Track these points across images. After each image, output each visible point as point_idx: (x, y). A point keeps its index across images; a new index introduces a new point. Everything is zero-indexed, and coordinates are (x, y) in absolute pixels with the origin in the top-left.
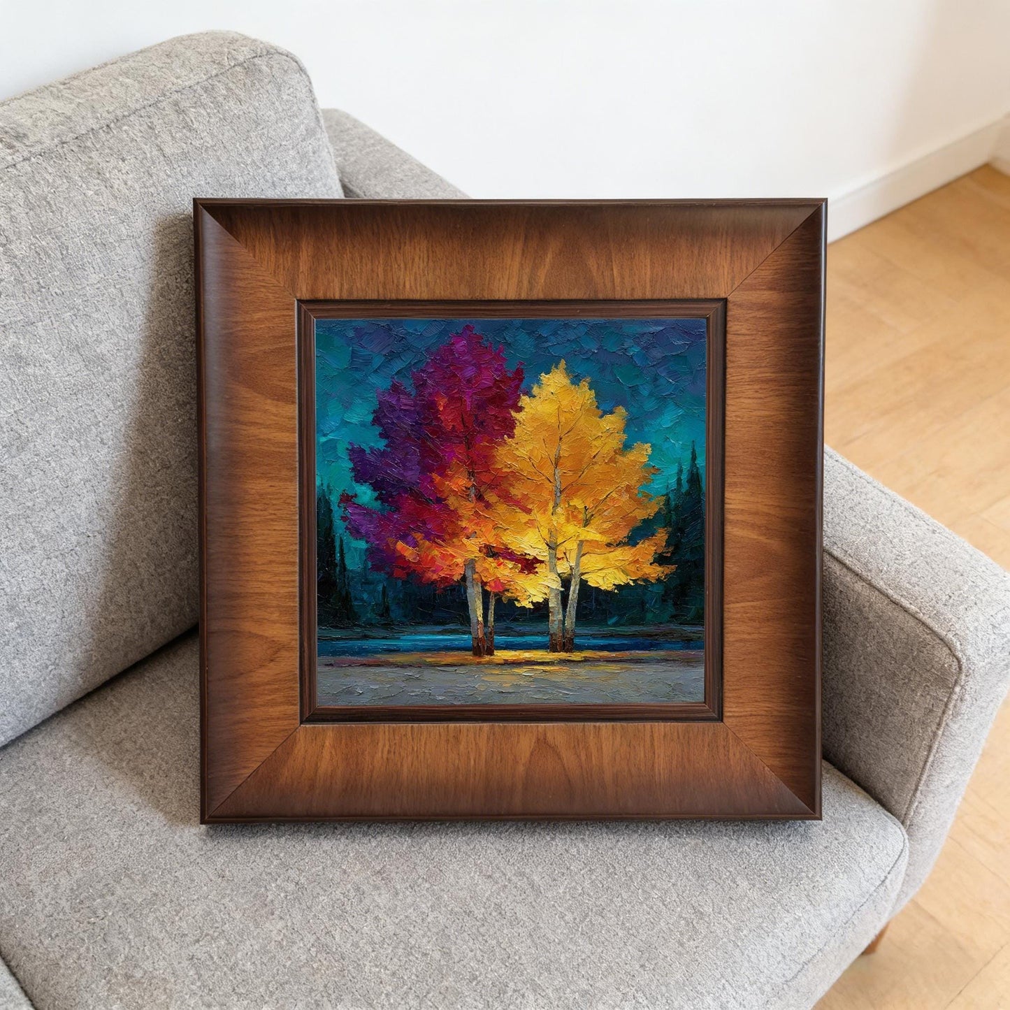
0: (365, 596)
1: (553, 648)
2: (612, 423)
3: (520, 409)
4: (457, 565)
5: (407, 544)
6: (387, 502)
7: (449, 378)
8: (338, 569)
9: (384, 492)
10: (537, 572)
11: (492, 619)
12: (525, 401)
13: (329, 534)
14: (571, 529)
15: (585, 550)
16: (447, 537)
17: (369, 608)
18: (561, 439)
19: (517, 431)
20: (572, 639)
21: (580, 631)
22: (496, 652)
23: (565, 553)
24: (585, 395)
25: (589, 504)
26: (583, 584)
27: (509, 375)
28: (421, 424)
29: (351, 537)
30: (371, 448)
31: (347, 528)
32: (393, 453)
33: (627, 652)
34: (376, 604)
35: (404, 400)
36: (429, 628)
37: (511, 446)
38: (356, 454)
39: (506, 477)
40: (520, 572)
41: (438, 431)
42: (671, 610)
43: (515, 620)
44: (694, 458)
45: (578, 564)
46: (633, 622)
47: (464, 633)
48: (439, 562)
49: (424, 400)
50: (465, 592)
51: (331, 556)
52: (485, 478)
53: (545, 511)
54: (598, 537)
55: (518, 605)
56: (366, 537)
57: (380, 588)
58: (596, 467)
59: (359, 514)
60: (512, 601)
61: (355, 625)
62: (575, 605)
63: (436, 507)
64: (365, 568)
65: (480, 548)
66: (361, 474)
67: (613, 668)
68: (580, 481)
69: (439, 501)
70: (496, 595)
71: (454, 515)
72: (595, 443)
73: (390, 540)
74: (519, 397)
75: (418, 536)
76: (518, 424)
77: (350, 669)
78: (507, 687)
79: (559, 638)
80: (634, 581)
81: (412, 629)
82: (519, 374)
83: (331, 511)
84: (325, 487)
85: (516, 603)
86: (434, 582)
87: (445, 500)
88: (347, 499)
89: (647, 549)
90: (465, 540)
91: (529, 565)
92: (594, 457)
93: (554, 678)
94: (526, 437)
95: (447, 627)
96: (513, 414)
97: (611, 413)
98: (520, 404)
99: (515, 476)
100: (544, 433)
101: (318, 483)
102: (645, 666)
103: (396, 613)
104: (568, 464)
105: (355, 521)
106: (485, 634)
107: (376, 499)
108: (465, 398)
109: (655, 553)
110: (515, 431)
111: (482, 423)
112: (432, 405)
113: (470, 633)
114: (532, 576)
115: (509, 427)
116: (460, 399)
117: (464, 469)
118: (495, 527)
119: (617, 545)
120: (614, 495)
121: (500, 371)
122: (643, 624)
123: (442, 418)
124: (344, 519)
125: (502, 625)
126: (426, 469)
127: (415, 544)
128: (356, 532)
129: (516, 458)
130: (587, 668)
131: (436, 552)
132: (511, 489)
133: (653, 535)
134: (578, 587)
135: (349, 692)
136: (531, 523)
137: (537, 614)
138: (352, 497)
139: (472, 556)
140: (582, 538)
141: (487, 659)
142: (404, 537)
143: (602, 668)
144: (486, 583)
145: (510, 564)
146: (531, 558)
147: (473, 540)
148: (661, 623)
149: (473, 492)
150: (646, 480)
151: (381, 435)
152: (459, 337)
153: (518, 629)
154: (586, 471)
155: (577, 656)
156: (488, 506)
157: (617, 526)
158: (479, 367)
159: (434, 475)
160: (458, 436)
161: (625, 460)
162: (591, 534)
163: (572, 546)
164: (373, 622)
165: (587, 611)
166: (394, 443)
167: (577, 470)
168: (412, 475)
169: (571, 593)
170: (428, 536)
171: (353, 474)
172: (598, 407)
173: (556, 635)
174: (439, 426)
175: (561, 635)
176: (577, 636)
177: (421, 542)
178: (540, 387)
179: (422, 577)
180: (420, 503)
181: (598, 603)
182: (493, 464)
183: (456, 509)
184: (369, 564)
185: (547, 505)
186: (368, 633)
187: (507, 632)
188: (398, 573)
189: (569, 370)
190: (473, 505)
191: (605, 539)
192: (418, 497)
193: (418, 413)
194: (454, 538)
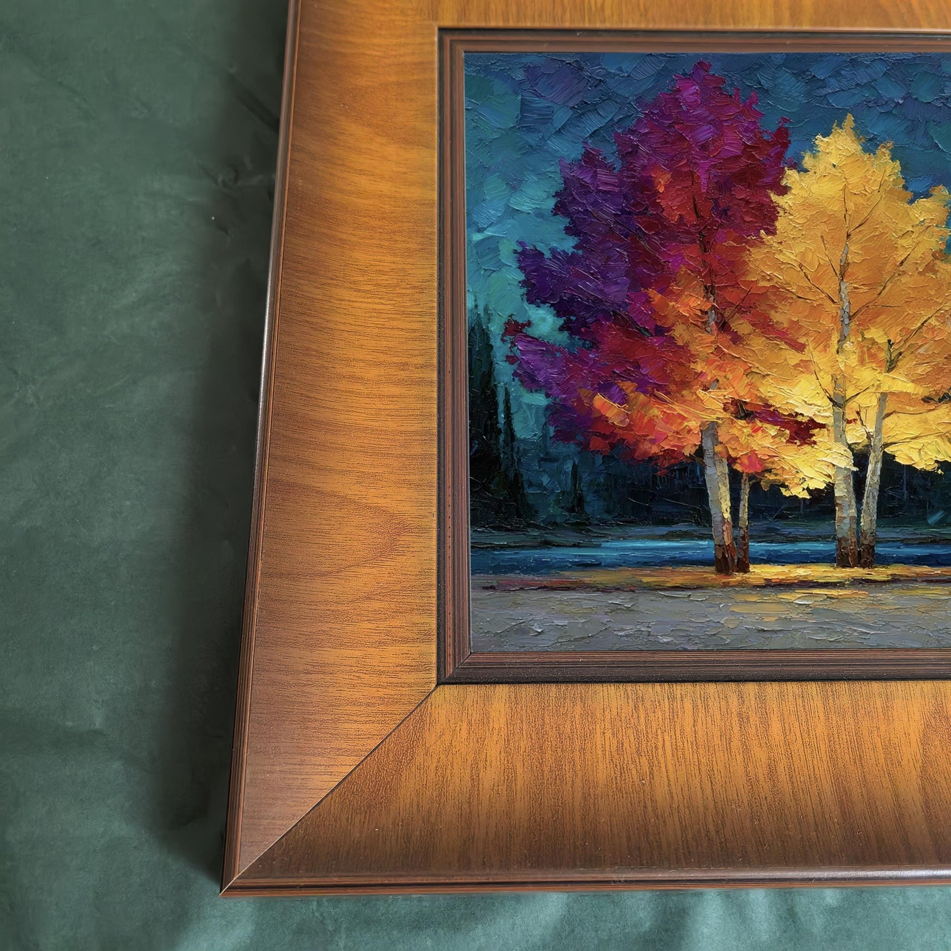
0: (545, 480)
1: (842, 561)
2: (929, 211)
3: (784, 191)
4: (689, 431)
5: (610, 398)
6: (579, 333)
7: (673, 143)
8: (502, 437)
9: (573, 318)
10: (815, 443)
11: (746, 516)
12: (791, 177)
13: (489, 382)
14: (867, 375)
15: (889, 407)
16: (673, 387)
17: (552, 498)
18: (848, 236)
19: (780, 224)
20: (873, 547)
21: (882, 534)
22: (752, 568)
23: (858, 413)
24: (885, 168)
25: (896, 338)
26: (888, 460)
27: (766, 137)
28: (630, 213)
29: (521, 389)
30: (553, 251)
31: (515, 374)
32: (587, 258)
34: (563, 493)
35: (603, 176)
36: (646, 530)
37: (771, 246)
38: (529, 259)
39: (764, 295)
40: (788, 441)
41: (658, 224)
43: (782, 517)
45: (878, 430)
47: (702, 537)
48: (660, 427)
49: (634, 177)
50: (703, 474)
51: (491, 418)
52: (732, 296)
53: (826, 347)
54: (909, 387)
55: (785, 493)
56: (545, 387)
57: (569, 467)
58: (904, 279)
59: (535, 353)
60: (776, 487)
61: (529, 525)
62: (876, 494)
63: (655, 341)
64: (544, 436)
65: (725, 404)
66: (537, 291)
67: (938, 592)
68: (880, 301)
69: (660, 331)
70: (751, 477)
71: (684, 353)
72: (902, 242)
73: (584, 392)
74: (782, 171)
75: (628, 386)
76: (782, 213)
77: (523, 594)
78: (770, 622)
79: (851, 546)
81: (619, 531)
82: (782, 138)
83: (491, 347)
84: (481, 311)
85: (783, 490)
86: (652, 459)
87: (669, 329)
88: (515, 329)
90: (701, 393)
91: (802, 431)
92: (902, 263)
93: (845, 609)
94: (795, 233)
95: (675, 528)
96: (774, 197)
97: (927, 195)
98: (784, 183)
99: (779, 292)
100: (823, 227)
101: (470, 304)
103: (594, 507)
104: (861, 275)
105: (528, 363)
106: (735, 539)
107: (561, 329)
108: (698, 172)
110: (777, 224)
111: (725, 211)
112: (646, 185)
113: (711, 537)
114: (807, 448)
115: (767, 217)
116: (691, 174)
117: (697, 284)
118: (749, 373)
119: (940, 400)
120: (933, 322)
121: (752, 131)
123: (663, 204)
124: (511, 359)
125: (762, 524)
126: (639, 283)
127: (623, 399)
128: (530, 381)
129: (779, 265)
130: (896, 592)
131: (655, 411)
132: (772, 313)
134: (879, 465)
135: (522, 630)
136: (805, 366)
137: (816, 508)
138: (523, 326)
139: (713, 418)
140: (885, 388)
141: (739, 578)
142: (605, 388)
143: (920, 592)
144: (736, 459)
145: (773, 430)
146: (805, 420)
147: (714, 393)
149: (712, 318)
151: (568, 230)
152: (688, 78)
153: (786, 531)
154: (889, 285)
155: (880, 573)
156: (737, 339)
157: (939, 370)
158: (718, 124)
159: (652, 292)
160: (687, 232)
162: (899, 382)
163: (869, 401)
164: (558, 520)
165: (895, 503)
166: (587, 241)
167: (875, 283)
168: (616, 293)
169: (869, 474)
170: (642, 386)
171: (524, 290)
172: (905, 187)
173: (846, 540)
174: (658, 217)
175: (854, 540)
176: (879, 541)
177: (632, 395)
178: (815, 156)
179: (635, 450)
180: (630, 335)
181: (912, 490)
182: (744, 274)
183: (687, 345)
184: (552, 430)
185: (829, 337)
186: (550, 538)
187: (768, 536)
188: (596, 443)
189: (859, 131)
190: (713, 338)
191: (921, 391)
192: (627, 326)
193: (625, 197)
194: (684, 389)
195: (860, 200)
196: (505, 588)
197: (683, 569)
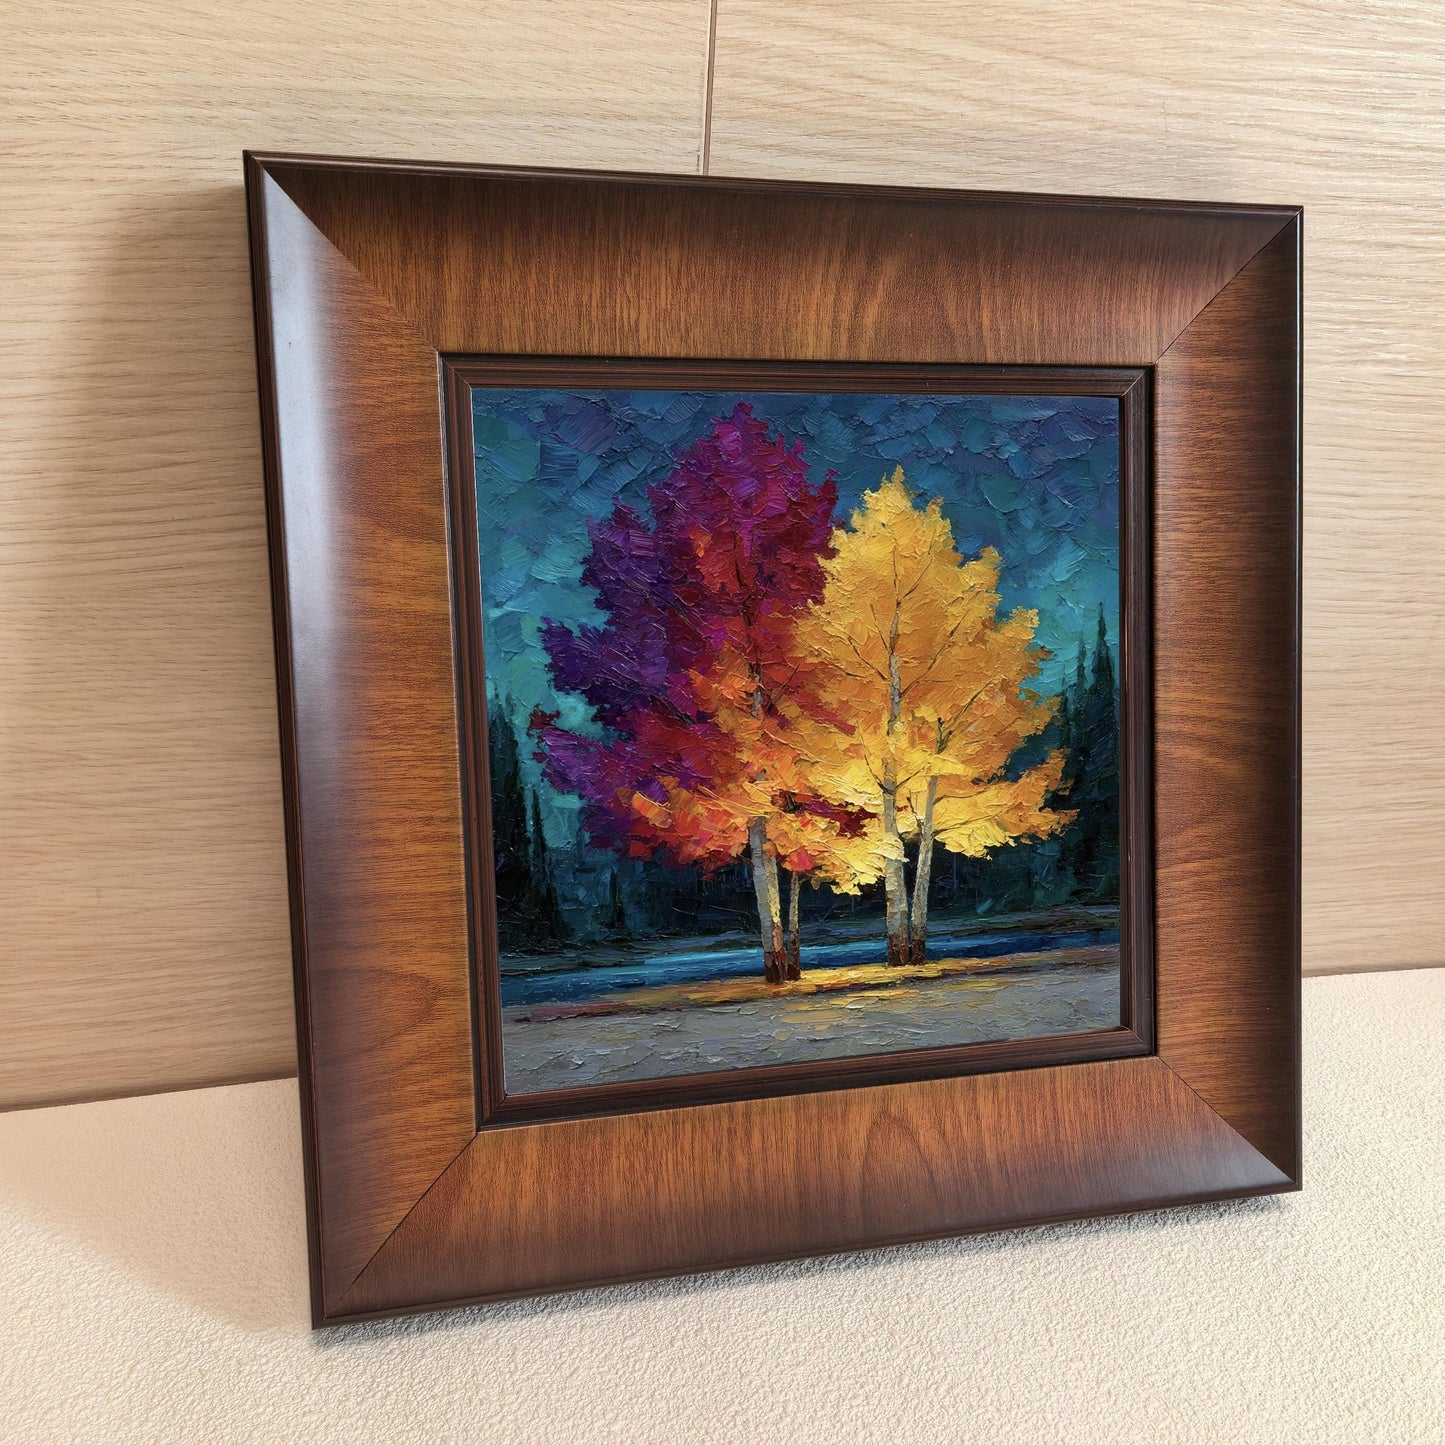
0: (581, 893)
1: (894, 960)
2: (980, 575)
3: (831, 554)
4: (736, 828)
5: (650, 796)
6: (613, 722)
7: (713, 499)
8: (531, 848)
9: (607, 706)
10: (865, 834)
11: (796, 919)
12: (840, 537)
13: (514, 785)
14: (918, 757)
15: (940, 791)
16: (717, 781)
17: (590, 913)
18: (898, 604)
19: (828, 592)
20: (923, 943)
21: (934, 928)
22: (803, 974)
23: (909, 799)
24: (935, 527)
25: (946, 716)
26: (939, 848)
27: (813, 492)
28: (667, 582)
29: (552, 790)
30: (582, 627)
31: (544, 774)
32: (621, 636)
33: (1007, 956)
34: (601, 907)
35: (636, 539)
36: (692, 942)
37: (819, 617)
38: (556, 638)
39: (811, 672)
40: (838, 834)
41: (698, 594)
42: (1071, 883)
43: (833, 917)
44: (1102, 632)
45: (929, 817)
46: (1016, 907)
47: (751, 945)
48: (705, 826)
49: (670, 539)
50: (751, 876)
51: (518, 826)
52: (778, 675)
53: (877, 728)
54: (959, 769)
55: (836, 891)
56: (578, 788)
57: (607, 877)
58: (955, 651)
59: (565, 748)
60: (827, 884)
61: (565, 946)
62: (927, 885)
63: (697, 729)
64: (579, 844)
65: (773, 797)
66: (565, 676)
67: (986, 984)
68: (930, 675)
69: (703, 718)
70: (801, 876)
71: (728, 742)
72: (952, 609)
73: (622, 791)
74: (830, 532)
75: (669, 782)
76: (830, 579)
77: (559, 1024)
78: (822, 1031)
79: (902, 944)
80: (1016, 839)
81: (663, 945)
82: (829, 494)
83: (516, 743)
84: (503, 702)
85: (833, 888)
86: (697, 862)
87: (712, 715)
88: (542, 721)
89: (1035, 785)
90: (747, 785)
91: (852, 822)
92: (952, 633)
93: (896, 1010)
94: (843, 602)
95: (723, 937)
96: (822, 561)
97: (977, 557)
98: (831, 544)
99: (827, 669)
100: (873, 594)
101: (490, 693)
102: (1034, 976)
103: (636, 920)
104: (911, 647)
105: (557, 760)
106: (785, 944)
107: (595, 719)
108: (742, 534)
109: (1047, 791)
110: (825, 591)
111: (770, 578)
112: (684, 549)
113: (760, 945)
114: (857, 840)
115: (814, 584)
116: (733, 535)
117: (742, 662)
118: (797, 761)
119: (989, 781)
120: (983, 696)
121: (797, 485)
122: (1029, 910)
123: (703, 571)
124: (538, 757)
125: (813, 926)
126: (679, 664)
127: (664, 797)
128: (560, 780)
129: (827, 639)
131: (699, 809)
132: (821, 692)
133: (1043, 761)
134: (930, 855)
135: (560, 1064)
136: (855, 751)
137: (867, 905)
138: (551, 717)
139: (760, 812)
140: (935, 772)
141: (790, 987)
142: (644, 786)
143: (970, 986)
144: (785, 857)
145: (822, 823)
146: (855, 810)
147: (761, 785)
148: (1057, 905)
149: (758, 701)
150: (1031, 670)
151: (598, 603)
152: (728, 422)
153: (836, 932)
154: (939, 658)
155: (930, 969)
156: (784, 723)
157: (988, 749)
158: (760, 477)
159: (692, 673)
160: (730, 603)
161: (999, 637)
162: (950, 765)
163: (919, 785)
164: (597, 938)
165: (946, 894)
166: (621, 616)
167: (926, 657)
168: (654, 675)
169: (920, 864)
170: (685, 782)
171: (551, 675)
172: (955, 549)
173: (897, 937)
174: (698, 586)
175: (905, 936)
176: (929, 936)
177: (674, 792)
178: (863, 515)
179: (678, 854)
180: (670, 723)
181: (963, 880)
182: (791, 650)
183: (731, 732)
184: (587, 837)
185: (880, 717)
186: (589, 958)
187: (820, 938)
188: (637, 848)
189: (909, 485)
190: (759, 723)
191: (970, 772)
192: (666, 713)
193: (662, 563)
194: (729, 782)
195: (910, 563)
196: (540, 1019)
197: (732, 981)
